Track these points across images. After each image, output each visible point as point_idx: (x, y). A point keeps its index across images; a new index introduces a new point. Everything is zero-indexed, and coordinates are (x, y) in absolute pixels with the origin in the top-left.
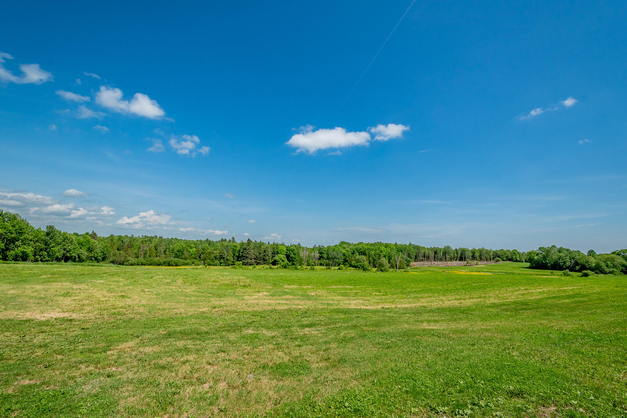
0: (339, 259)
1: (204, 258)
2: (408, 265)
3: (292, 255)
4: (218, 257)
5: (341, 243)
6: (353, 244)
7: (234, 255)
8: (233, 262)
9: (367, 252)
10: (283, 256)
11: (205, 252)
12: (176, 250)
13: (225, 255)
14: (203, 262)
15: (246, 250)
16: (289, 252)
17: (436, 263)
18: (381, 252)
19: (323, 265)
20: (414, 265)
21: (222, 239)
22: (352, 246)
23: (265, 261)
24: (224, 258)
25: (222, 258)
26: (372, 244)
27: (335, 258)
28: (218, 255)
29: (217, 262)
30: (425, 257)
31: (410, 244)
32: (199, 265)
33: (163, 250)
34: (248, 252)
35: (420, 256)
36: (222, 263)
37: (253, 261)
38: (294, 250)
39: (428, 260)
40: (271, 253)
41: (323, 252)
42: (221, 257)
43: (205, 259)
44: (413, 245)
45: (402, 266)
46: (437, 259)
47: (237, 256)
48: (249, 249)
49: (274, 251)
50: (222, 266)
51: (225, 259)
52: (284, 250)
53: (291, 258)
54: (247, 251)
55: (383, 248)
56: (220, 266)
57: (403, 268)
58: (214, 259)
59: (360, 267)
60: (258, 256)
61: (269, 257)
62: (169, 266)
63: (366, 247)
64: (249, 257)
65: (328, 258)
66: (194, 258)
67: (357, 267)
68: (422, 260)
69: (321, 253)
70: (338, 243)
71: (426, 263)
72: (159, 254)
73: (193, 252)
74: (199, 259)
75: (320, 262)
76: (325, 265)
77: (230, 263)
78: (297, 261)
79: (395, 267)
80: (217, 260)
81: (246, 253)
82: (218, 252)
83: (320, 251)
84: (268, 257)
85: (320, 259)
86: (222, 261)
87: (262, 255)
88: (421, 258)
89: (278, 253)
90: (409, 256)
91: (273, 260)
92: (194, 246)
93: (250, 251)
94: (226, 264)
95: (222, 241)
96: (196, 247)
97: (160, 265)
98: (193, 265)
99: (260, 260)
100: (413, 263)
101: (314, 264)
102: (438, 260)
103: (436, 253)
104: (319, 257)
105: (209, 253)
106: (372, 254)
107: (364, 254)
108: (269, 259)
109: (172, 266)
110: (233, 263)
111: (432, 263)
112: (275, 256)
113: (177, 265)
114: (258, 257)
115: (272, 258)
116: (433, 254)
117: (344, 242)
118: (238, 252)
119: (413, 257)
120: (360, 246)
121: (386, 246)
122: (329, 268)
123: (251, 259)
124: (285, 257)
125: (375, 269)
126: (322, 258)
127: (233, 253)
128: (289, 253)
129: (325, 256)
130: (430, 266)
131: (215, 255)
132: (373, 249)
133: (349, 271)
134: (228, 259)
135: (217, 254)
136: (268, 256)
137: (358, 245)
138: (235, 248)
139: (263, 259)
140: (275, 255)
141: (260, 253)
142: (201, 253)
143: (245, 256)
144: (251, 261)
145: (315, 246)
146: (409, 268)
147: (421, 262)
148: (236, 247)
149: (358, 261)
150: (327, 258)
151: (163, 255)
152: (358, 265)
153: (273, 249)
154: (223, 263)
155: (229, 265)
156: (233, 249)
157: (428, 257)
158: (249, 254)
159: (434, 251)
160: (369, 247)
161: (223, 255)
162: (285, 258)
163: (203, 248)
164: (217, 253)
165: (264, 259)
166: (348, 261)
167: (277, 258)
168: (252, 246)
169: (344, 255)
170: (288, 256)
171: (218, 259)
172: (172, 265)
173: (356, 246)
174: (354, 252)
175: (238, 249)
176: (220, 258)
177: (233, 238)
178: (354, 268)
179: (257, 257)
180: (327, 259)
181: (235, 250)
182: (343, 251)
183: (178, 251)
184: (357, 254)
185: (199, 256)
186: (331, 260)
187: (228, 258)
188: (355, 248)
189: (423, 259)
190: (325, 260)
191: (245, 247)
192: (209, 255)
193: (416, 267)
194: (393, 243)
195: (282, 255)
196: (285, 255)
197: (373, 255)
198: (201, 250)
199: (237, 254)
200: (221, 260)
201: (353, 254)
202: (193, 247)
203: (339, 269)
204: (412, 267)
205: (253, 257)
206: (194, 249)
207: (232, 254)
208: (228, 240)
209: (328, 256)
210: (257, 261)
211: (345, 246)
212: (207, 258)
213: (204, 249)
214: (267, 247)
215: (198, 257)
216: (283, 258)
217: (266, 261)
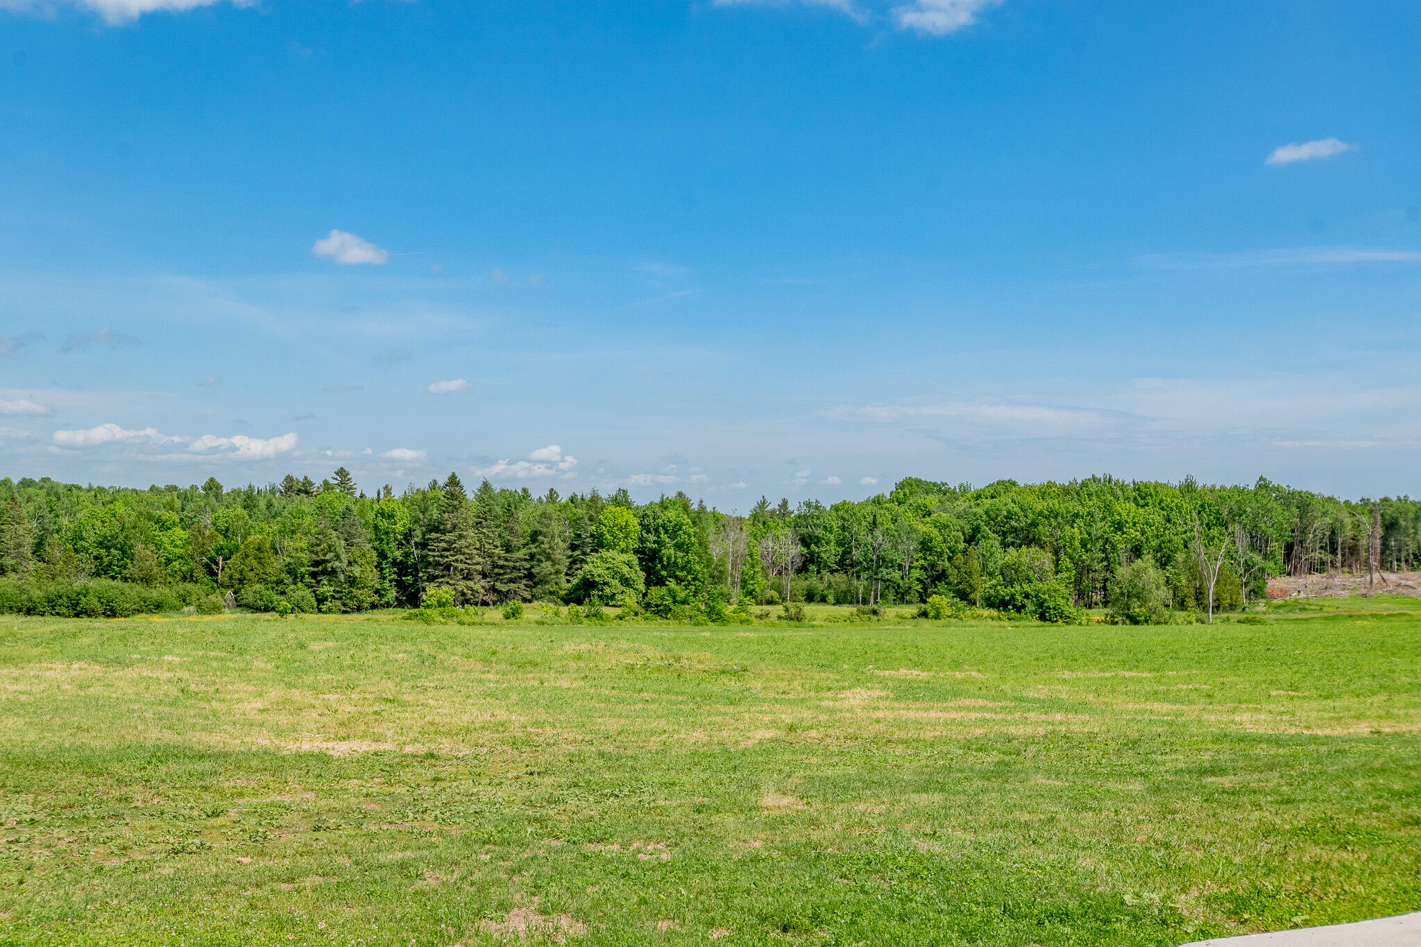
0: (900, 567)
1: (238, 576)
2: (1256, 593)
3: (669, 552)
4: (303, 569)
5: (901, 486)
6: (964, 489)
7: (382, 555)
8: (377, 592)
9: (1043, 530)
10: (625, 557)
11: (237, 548)
12: (91, 538)
13: (338, 557)
14: (229, 593)
15: (444, 532)
16: (652, 537)
17: (1391, 577)
18: (1119, 527)
19: (823, 600)
20: (1284, 592)
21: (289, 479)
22: (961, 505)
23: (536, 584)
24: (334, 572)
25: (324, 572)
26: (1066, 491)
27: (882, 561)
28: (305, 557)
29: (300, 593)
30: (1334, 552)
31: (1263, 485)
32: (216, 609)
33: (29, 541)
34: (450, 543)
35: (1308, 543)
36: (326, 599)
37: (477, 587)
38: (679, 526)
39: (1350, 566)
40: (566, 545)
41: (819, 532)
42: (320, 570)
43: (241, 581)
44: (1277, 489)
45: (1227, 595)
46: (1399, 560)
47: (394, 563)
48: (454, 527)
49: (579, 536)
50: (330, 611)
51: (342, 577)
52: (631, 528)
53: (663, 567)
54: (448, 537)
55: (1125, 509)
56: (320, 611)
57: (1232, 607)
58: (288, 579)
59: (1024, 606)
60: (501, 562)
61: (554, 563)
62: (77, 615)
63: (1040, 506)
64: (456, 568)
65: (844, 564)
66: (184, 579)
67: (1008, 603)
68: (1323, 563)
69: (805, 541)
70: (887, 490)
71: (1340, 578)
72: (13, 562)
73: (176, 546)
74: (207, 579)
75: (802, 584)
76: (831, 598)
77: (367, 596)
78: (694, 579)
79: (1191, 602)
80: (300, 584)
81: (444, 545)
82: (304, 545)
83: (804, 531)
84: (548, 563)
85: (802, 569)
86: (326, 588)
87: (520, 554)
88: (1317, 555)
89: (599, 544)
90: (1258, 542)
91: (575, 581)
92: (176, 518)
93: (461, 537)
94: (344, 605)
95: (289, 489)
96: (185, 524)
97: (29, 612)
98: (186, 609)
99: (512, 581)
100: (1276, 583)
101: (775, 594)
102: (1403, 564)
103: (1391, 526)
104: (799, 562)
105: (259, 549)
106: (1072, 538)
107: (1029, 538)
108: (557, 572)
109: (89, 616)
110: (381, 596)
111: (1376, 576)
112: (583, 561)
113: (111, 613)
114: (502, 567)
115: (570, 569)
116: (1380, 531)
117: (918, 482)
118: (400, 544)
119: (1277, 548)
120: (1005, 503)
121: (1142, 495)
122: (875, 612)
123: (468, 577)
124: (636, 562)
125: (1098, 614)
126: (813, 568)
127: (375, 549)
128: (655, 542)
129: (830, 552)
130: (1364, 596)
131: (288, 560)
132: (1076, 515)
133: (973, 622)
134: (355, 578)
135: (300, 555)
136: (548, 558)
137: (992, 497)
138: (384, 524)
139: (526, 576)
140: (584, 553)
141: (508, 548)
142: (214, 554)
143: (438, 564)
144: (470, 583)
145: (763, 504)
146: (1261, 606)
147: (1316, 577)
148: (391, 516)
149: (1010, 575)
150: (841, 563)
151: (33, 565)
152: (1013, 596)
153: (576, 523)
154: (333, 597)
155: (359, 609)
156: (376, 527)
157: (1353, 550)
158: (459, 551)
159: (1382, 515)
160: (1054, 503)
161: (327, 557)
162: (638, 569)
163: (221, 524)
164: (298, 548)
165: (530, 576)
166: (951, 578)
167: (594, 566)
168: (470, 510)
169: (926, 546)
170: (649, 559)
171: (308, 579)
172: (90, 613)
173: (987, 503)
174: (976, 530)
175: (399, 528)
176: (314, 575)
177: (342, 473)
178: (994, 613)
179: (495, 566)
180: (837, 571)
181: (387, 533)
182: (924, 528)
183: (101, 543)
184: (995, 541)
185: (207, 566)
186: (864, 575)
187: (357, 571)
188: (980, 511)
189: (1328, 557)
190: (832, 572)
191: (436, 515)
192: (260, 560)
193: (1296, 601)
194: (1176, 480)
195: (622, 551)
196: (636, 551)
197: (1077, 543)
198: (212, 537)
199: (398, 554)
200: (318, 582)
201: (970, 540)
202: (174, 524)
203: (924, 614)
204: (1275, 602)
205: (479, 568)
206: (179, 533)
207: (375, 554)
208: (318, 482)
209: (847, 552)
210: (499, 586)
211: (932, 501)
212: (251, 574)
213: (227, 530)
214: (544, 515)
215: (200, 573)
216: (625, 569)
217: (543, 582)
